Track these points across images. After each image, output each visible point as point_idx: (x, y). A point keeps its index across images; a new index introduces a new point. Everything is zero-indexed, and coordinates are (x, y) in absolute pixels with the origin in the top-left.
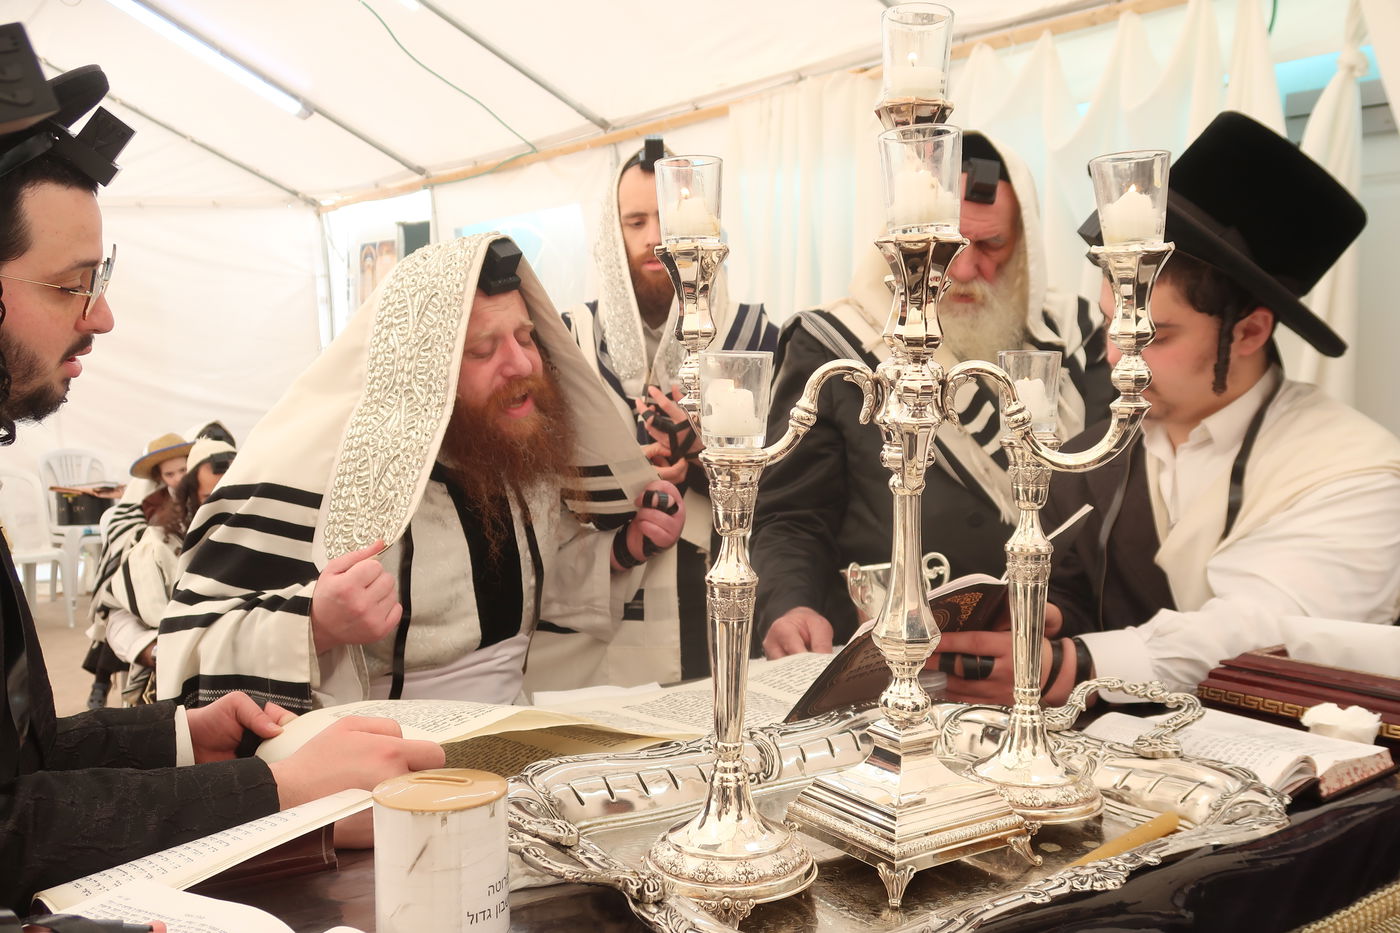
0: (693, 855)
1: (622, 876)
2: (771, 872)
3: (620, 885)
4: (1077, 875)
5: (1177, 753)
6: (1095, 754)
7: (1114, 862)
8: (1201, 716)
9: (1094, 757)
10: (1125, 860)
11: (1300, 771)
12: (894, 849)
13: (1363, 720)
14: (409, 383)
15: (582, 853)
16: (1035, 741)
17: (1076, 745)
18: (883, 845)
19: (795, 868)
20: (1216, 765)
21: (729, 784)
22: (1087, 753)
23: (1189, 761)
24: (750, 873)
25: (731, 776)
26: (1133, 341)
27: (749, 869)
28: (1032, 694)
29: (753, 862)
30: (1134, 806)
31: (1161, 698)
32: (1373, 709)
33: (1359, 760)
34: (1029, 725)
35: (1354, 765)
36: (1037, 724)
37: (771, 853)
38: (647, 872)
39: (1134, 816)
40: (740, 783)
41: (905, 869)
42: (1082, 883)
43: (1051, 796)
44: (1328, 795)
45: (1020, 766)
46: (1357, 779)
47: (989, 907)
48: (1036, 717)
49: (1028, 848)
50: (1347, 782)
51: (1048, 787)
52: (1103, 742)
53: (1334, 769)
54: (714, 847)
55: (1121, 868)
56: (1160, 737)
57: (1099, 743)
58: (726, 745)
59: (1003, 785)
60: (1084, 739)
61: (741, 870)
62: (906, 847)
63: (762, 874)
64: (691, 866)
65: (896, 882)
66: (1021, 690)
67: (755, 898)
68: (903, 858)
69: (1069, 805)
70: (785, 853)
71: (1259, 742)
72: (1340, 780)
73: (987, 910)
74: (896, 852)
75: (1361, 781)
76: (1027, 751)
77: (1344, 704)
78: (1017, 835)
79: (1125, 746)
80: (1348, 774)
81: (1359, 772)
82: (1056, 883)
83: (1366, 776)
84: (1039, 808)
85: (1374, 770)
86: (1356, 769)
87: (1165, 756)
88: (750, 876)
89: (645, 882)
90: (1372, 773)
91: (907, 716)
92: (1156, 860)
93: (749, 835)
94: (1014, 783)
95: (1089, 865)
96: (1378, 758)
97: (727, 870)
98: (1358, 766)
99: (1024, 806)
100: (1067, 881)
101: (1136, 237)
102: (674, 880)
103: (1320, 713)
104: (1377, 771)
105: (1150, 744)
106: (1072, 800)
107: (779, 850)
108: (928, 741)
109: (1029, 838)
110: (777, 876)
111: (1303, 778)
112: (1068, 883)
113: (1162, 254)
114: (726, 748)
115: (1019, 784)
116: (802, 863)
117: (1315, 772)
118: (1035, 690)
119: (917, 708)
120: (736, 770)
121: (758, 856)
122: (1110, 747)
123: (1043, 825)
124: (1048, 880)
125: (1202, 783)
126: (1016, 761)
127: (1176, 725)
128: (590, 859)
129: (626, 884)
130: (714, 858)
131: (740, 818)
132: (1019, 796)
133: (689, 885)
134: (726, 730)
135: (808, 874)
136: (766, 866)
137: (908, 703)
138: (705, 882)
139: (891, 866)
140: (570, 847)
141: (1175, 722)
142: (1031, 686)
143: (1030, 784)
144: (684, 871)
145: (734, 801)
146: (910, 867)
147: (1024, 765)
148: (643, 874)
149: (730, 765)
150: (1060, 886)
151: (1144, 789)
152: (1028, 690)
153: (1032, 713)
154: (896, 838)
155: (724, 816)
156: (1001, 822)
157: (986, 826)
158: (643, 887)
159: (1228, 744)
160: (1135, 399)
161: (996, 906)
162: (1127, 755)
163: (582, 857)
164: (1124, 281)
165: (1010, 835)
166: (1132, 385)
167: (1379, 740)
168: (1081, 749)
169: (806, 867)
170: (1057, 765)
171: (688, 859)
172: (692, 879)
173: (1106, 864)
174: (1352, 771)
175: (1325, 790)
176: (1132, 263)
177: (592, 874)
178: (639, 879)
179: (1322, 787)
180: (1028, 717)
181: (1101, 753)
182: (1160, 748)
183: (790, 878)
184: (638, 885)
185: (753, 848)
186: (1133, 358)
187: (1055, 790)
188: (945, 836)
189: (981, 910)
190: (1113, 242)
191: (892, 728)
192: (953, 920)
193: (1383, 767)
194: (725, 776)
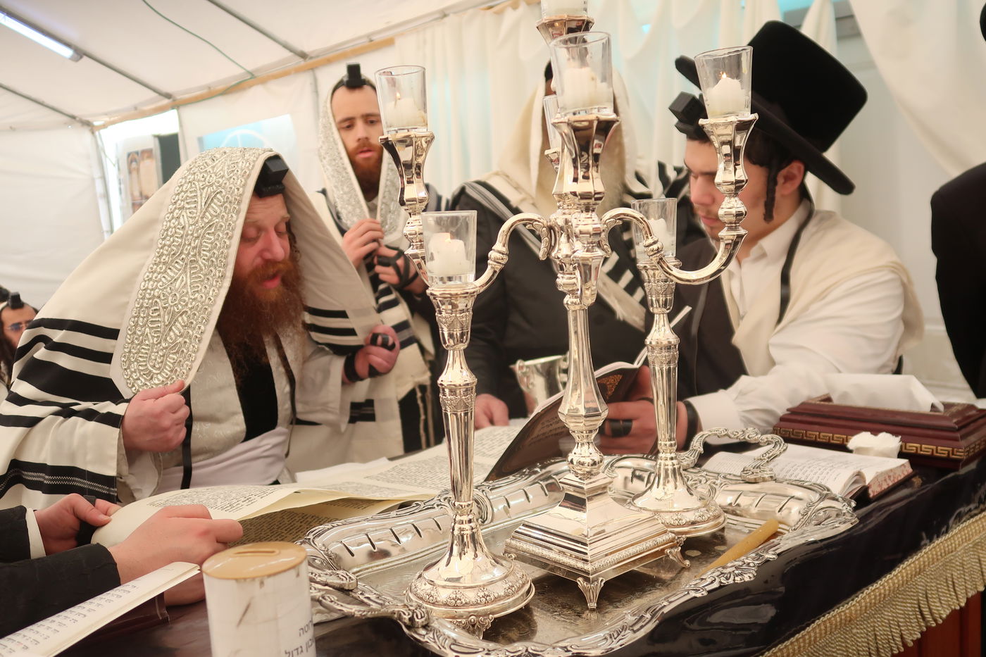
0: (444, 587)
1: (396, 610)
2: (503, 594)
3: (396, 616)
4: (722, 573)
5: (771, 477)
6: (714, 483)
7: (746, 561)
8: (785, 450)
9: (714, 486)
10: (753, 559)
11: (855, 482)
12: (588, 567)
13: (889, 442)
14: (194, 256)
15: (361, 594)
16: (676, 478)
17: (701, 478)
18: (580, 565)
19: (519, 589)
20: (800, 484)
21: (465, 532)
22: (708, 483)
23: (781, 482)
24: (487, 596)
25: (467, 526)
26: (733, 187)
27: (486, 593)
28: (671, 445)
29: (489, 588)
30: (745, 517)
31: (755, 440)
32: (895, 434)
33: (891, 470)
34: (670, 468)
35: (888, 474)
36: (676, 467)
37: (500, 580)
38: (414, 604)
39: (747, 525)
40: (474, 530)
41: (597, 580)
42: (727, 579)
43: (691, 517)
44: (874, 496)
45: (666, 498)
46: (891, 484)
47: (665, 603)
48: (675, 462)
49: (680, 556)
50: (885, 486)
51: (688, 510)
52: (719, 474)
53: (876, 478)
54: (458, 580)
55: (751, 565)
56: (759, 467)
57: (716, 475)
58: (461, 503)
59: (656, 512)
60: (705, 473)
61: (481, 594)
62: (597, 565)
63: (496, 595)
64: (444, 595)
65: (592, 590)
66: (663, 443)
67: (493, 613)
68: (595, 573)
69: (704, 522)
70: (511, 578)
71: (823, 464)
72: (880, 485)
73: (665, 606)
74: (590, 569)
75: (894, 484)
76: (670, 486)
77: (875, 432)
78: (671, 547)
79: (734, 475)
80: (885, 480)
81: (892, 479)
82: (709, 581)
83: (896, 481)
84: (683, 526)
85: (901, 476)
86: (889, 477)
87: (764, 480)
88: (488, 598)
89: (413, 612)
90: (899, 479)
91: (588, 470)
92: (774, 556)
93: (483, 568)
94: (663, 510)
95: (729, 565)
96: (903, 467)
97: (471, 596)
98: (891, 474)
99: (673, 526)
100: (717, 578)
101: (730, 111)
102: (432, 607)
103: (861, 440)
104: (902, 477)
105: (753, 473)
106: (705, 518)
107: (506, 577)
108: (603, 486)
109: (680, 548)
110: (507, 596)
111: (858, 486)
112: (718, 580)
113: (750, 122)
114: (461, 506)
115: (667, 510)
116: (524, 584)
117: (865, 481)
118: (673, 442)
119: (594, 463)
120: (470, 521)
121: (492, 583)
122: (725, 477)
123: (687, 538)
124: (702, 579)
125: (793, 497)
126: (663, 493)
127: (769, 458)
128: (368, 598)
129: (400, 615)
130: (459, 587)
131: (476, 556)
132: (668, 518)
133: (443, 609)
134: (461, 491)
135: (528, 592)
136: (499, 590)
137: (588, 460)
138: (456, 606)
139: (587, 580)
140: (351, 591)
141: (768, 455)
142: (670, 440)
143: (674, 510)
144: (439, 599)
145: (471, 545)
146: (600, 579)
147: (669, 496)
148: (411, 606)
149: (465, 518)
150: (712, 582)
151: (751, 505)
152: (668, 443)
153: (672, 459)
154: (589, 559)
155: (463, 556)
156: (660, 539)
157: (650, 543)
158: (413, 616)
159: (804, 467)
160: (736, 229)
161: (670, 602)
162: (737, 482)
163: (362, 597)
164: (723, 143)
165: (666, 548)
166: (734, 219)
167: (901, 455)
168: (704, 481)
169: (527, 587)
170: (691, 494)
171: (440, 590)
172: (446, 605)
173: (740, 563)
174: (887, 477)
175: (872, 493)
176: (730, 130)
177: (375, 610)
178: (409, 610)
179: (870, 491)
180: (669, 462)
181: (718, 482)
182: (760, 475)
183: (516, 596)
184: (409, 614)
185: (486, 578)
186: (733, 199)
187: (693, 512)
188: (623, 553)
189: (660, 606)
190: (715, 116)
191: (577, 479)
192: (642, 616)
193: (906, 473)
194: (462, 526)
